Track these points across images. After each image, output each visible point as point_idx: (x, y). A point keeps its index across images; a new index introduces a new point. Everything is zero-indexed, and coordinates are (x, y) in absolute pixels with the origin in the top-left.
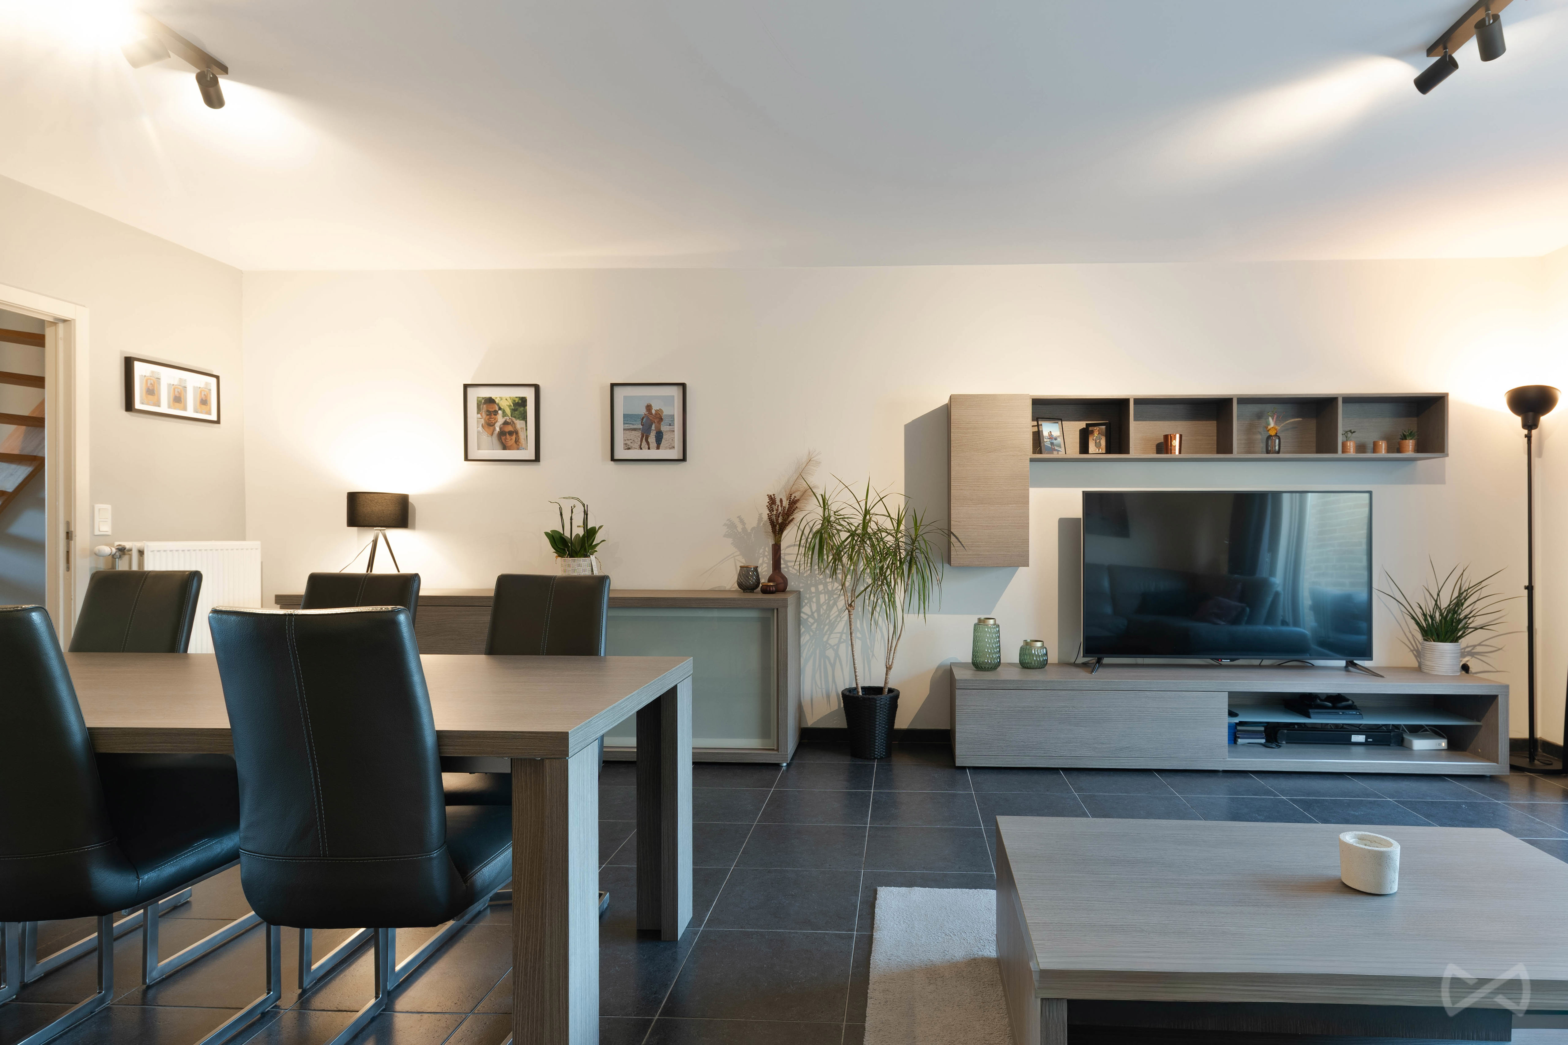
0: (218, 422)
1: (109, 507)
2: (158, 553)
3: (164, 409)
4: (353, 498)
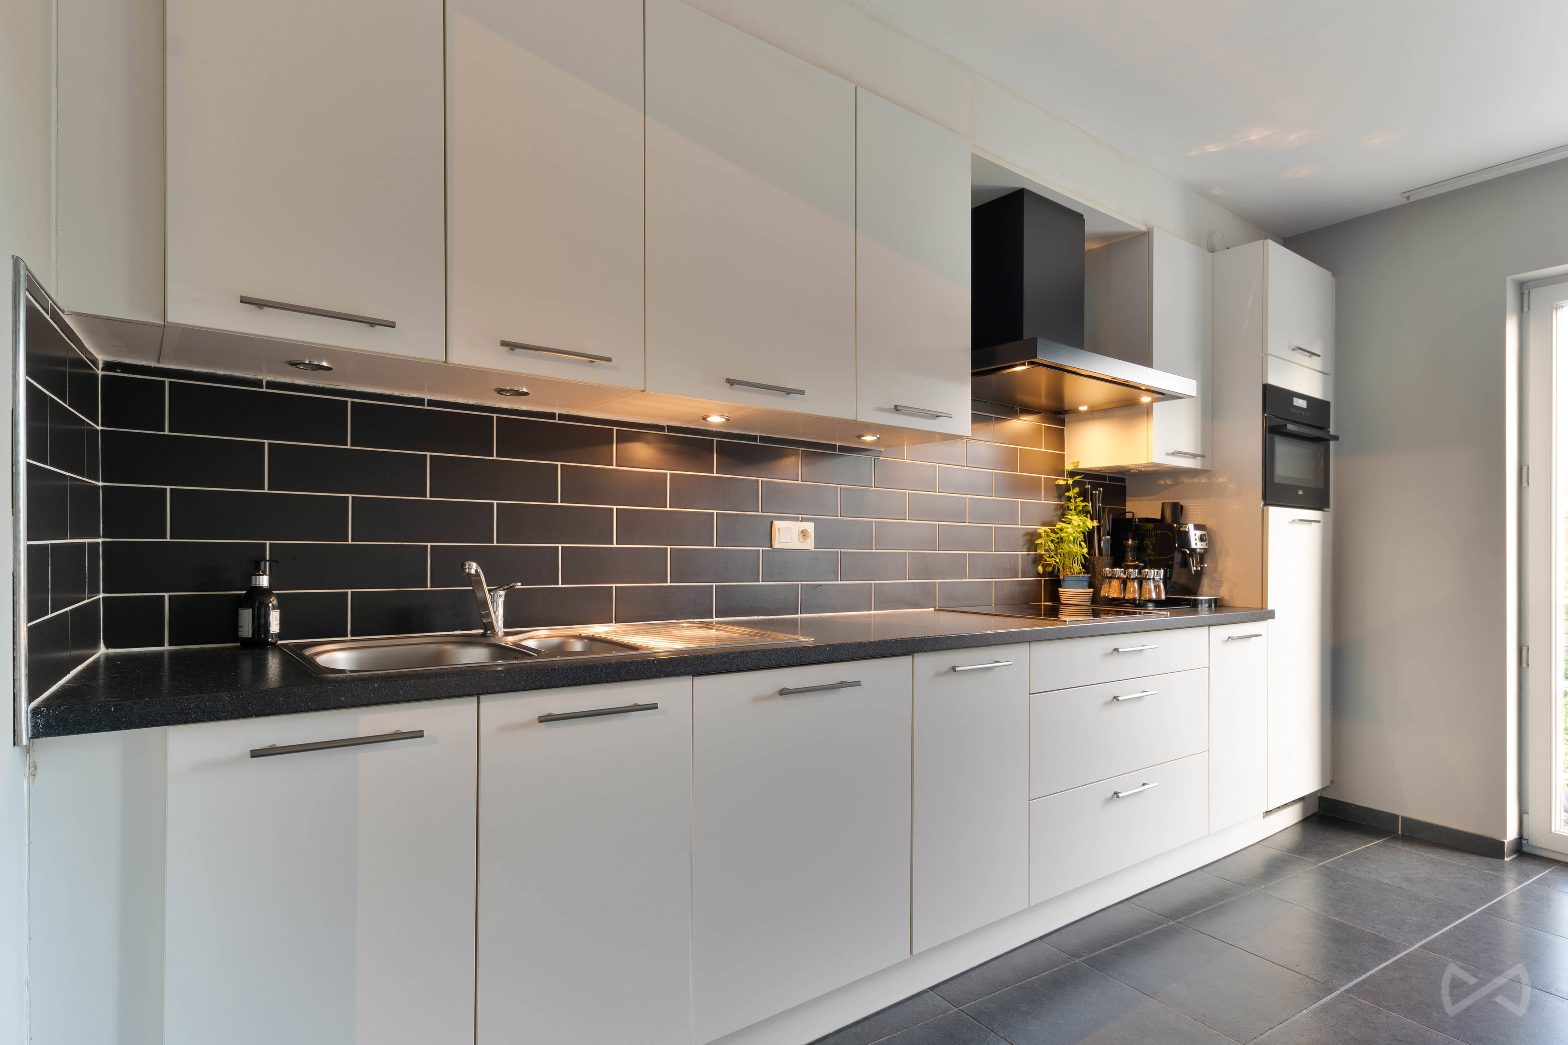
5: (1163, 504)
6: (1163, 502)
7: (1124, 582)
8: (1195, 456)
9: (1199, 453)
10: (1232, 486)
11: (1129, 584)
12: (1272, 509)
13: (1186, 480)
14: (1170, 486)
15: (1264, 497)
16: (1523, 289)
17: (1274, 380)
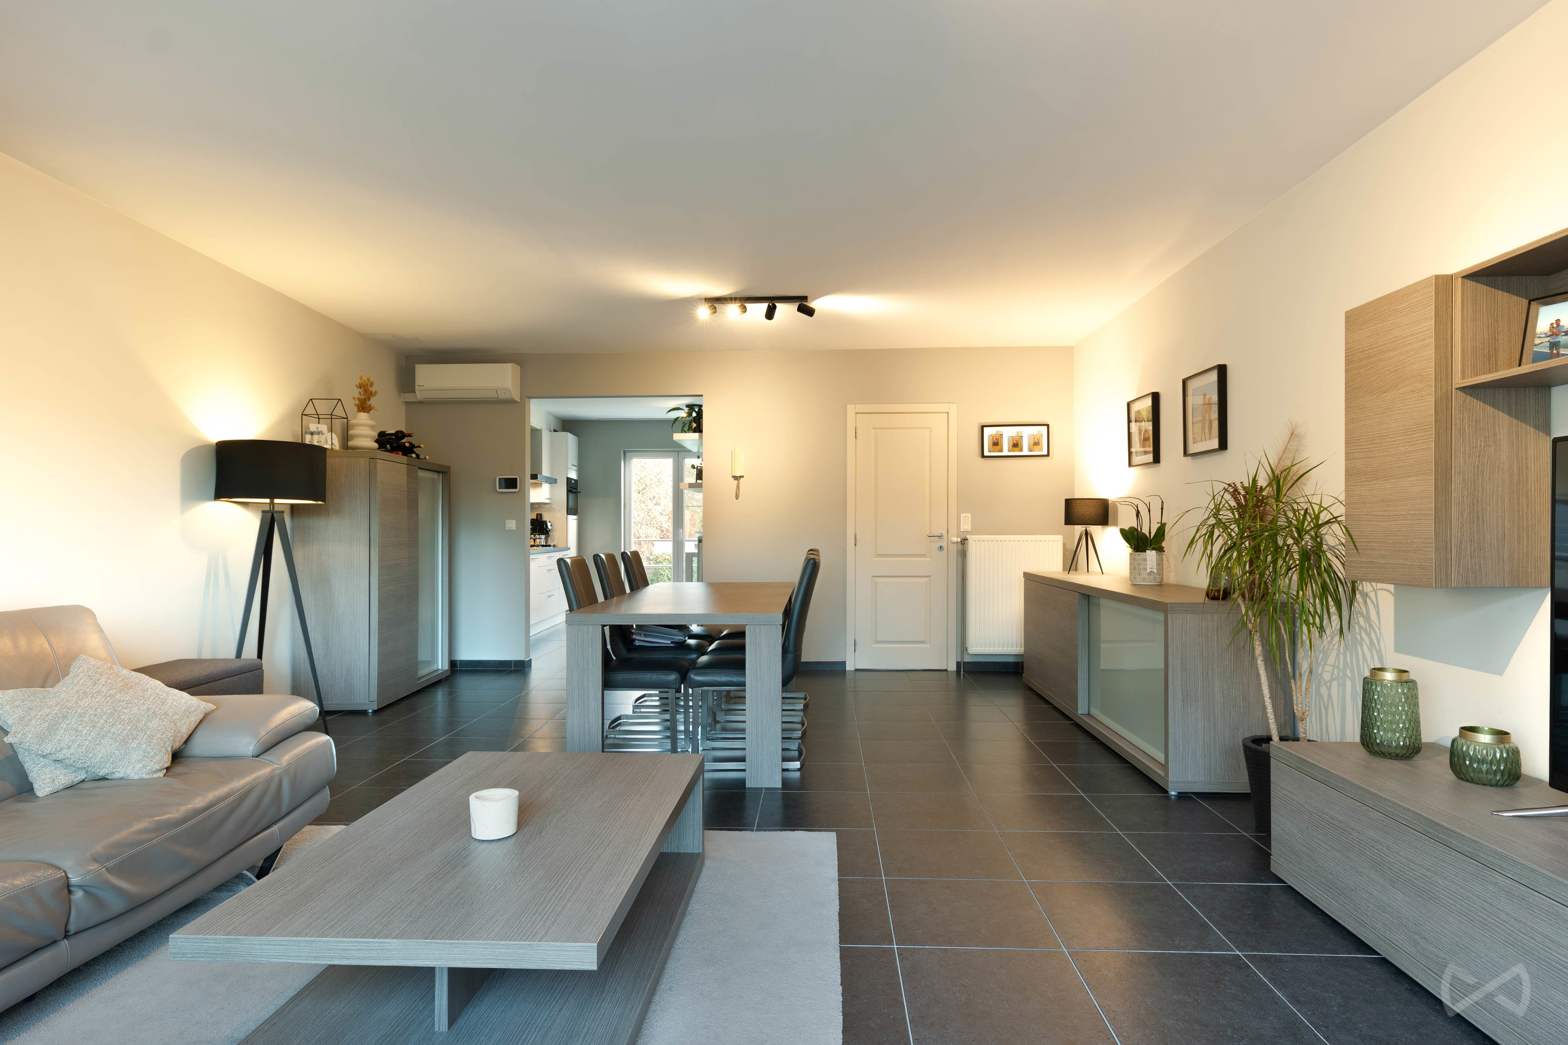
0: (1048, 455)
1: (970, 515)
2: (983, 542)
3: (1005, 453)
4: (1069, 503)
5: (537, 514)
6: (538, 513)
7: (534, 540)
8: (548, 499)
9: (549, 498)
10: (558, 508)
11: (536, 540)
12: (569, 516)
13: (543, 506)
14: (537, 507)
15: (567, 512)
16: (625, 452)
17: (569, 476)
